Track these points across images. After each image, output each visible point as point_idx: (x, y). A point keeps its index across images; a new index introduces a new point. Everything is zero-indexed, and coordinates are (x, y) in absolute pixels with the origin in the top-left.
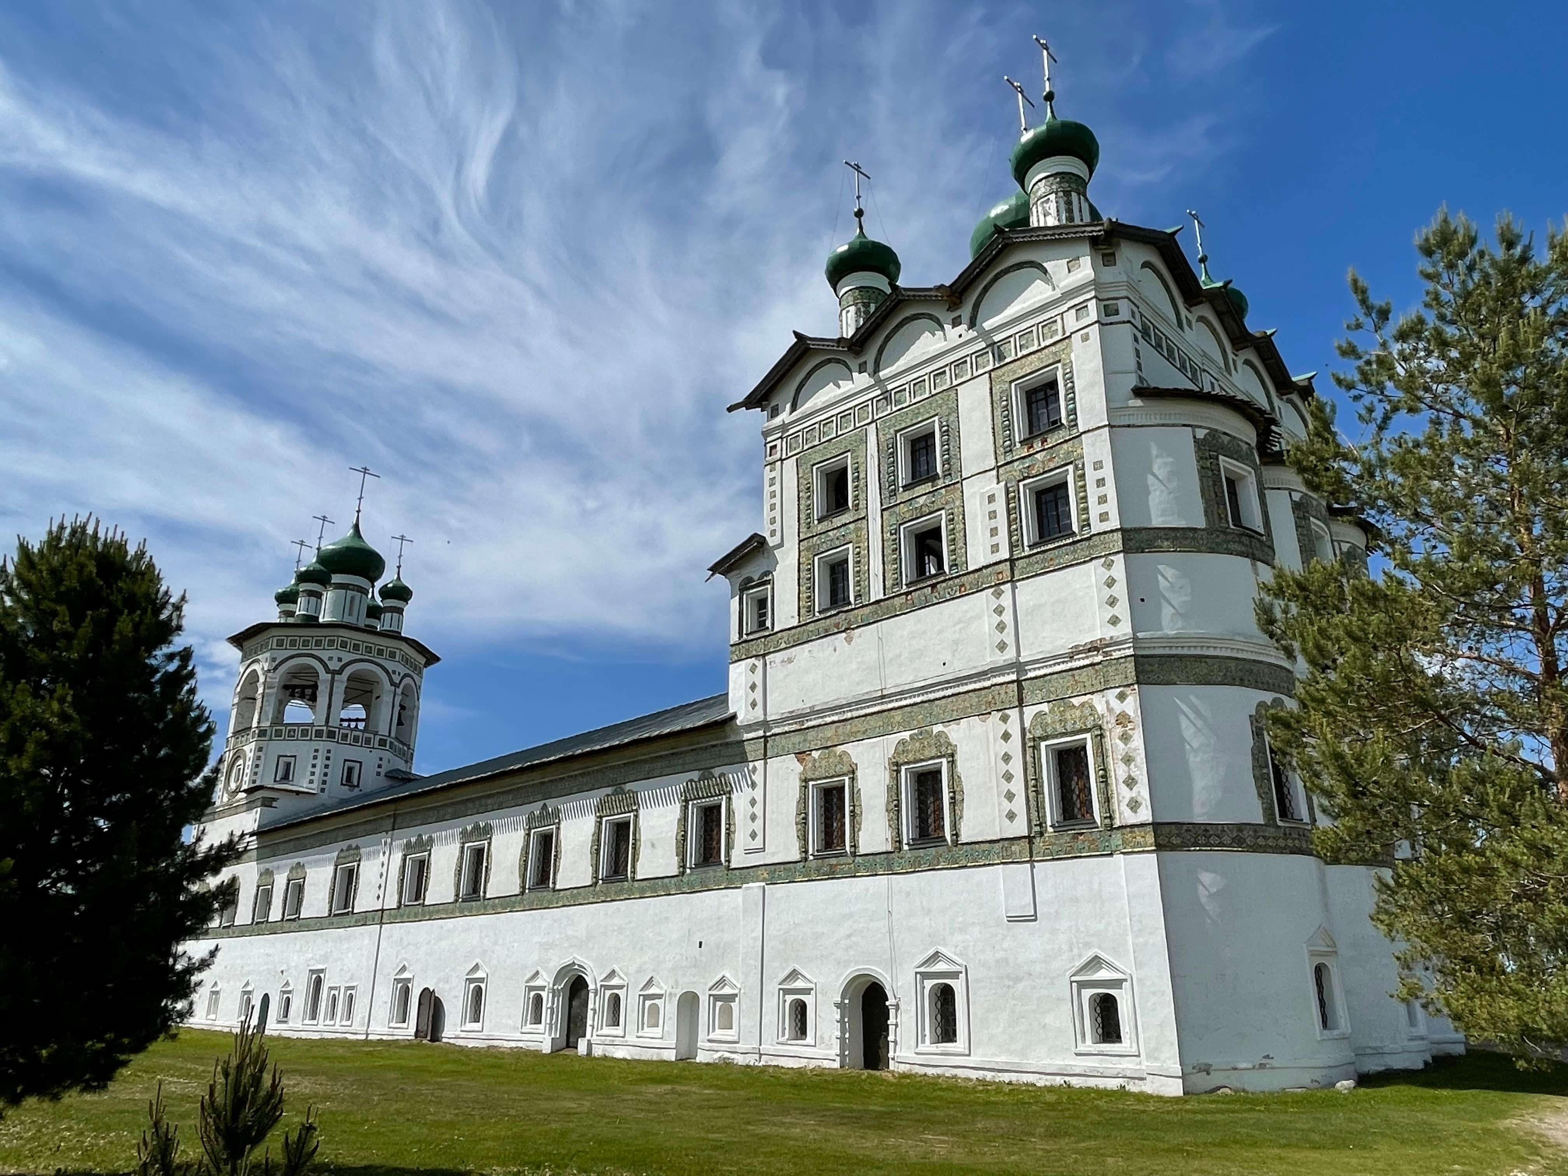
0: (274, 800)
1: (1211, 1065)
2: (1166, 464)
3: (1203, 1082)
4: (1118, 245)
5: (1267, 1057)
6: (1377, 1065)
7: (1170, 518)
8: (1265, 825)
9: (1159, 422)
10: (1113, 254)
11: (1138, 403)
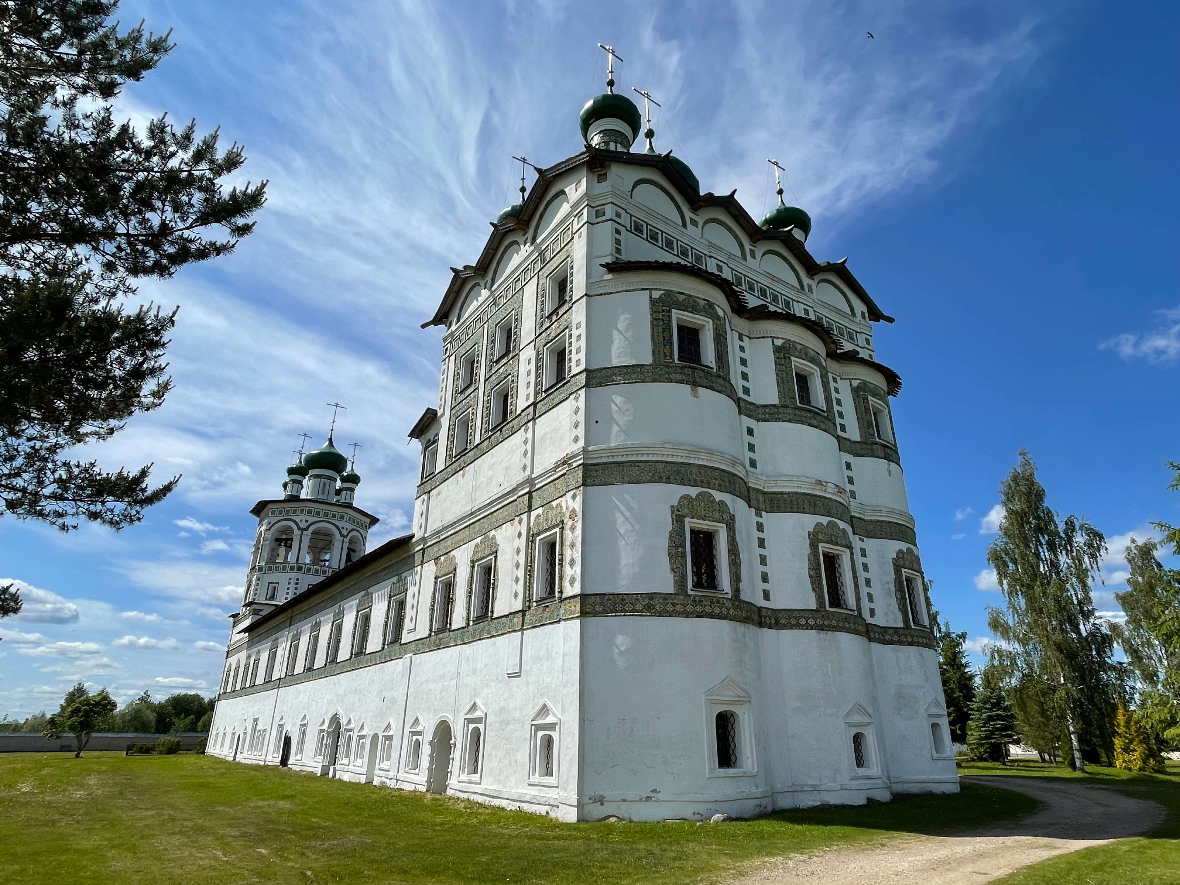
0: (261, 610)
1: (604, 797)
2: (625, 319)
3: (596, 811)
4: (610, 167)
5: (654, 791)
6: (813, 801)
7: (624, 359)
8: (675, 594)
9: (625, 288)
10: (605, 174)
11: (610, 276)
